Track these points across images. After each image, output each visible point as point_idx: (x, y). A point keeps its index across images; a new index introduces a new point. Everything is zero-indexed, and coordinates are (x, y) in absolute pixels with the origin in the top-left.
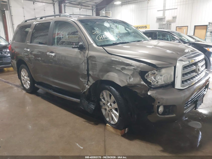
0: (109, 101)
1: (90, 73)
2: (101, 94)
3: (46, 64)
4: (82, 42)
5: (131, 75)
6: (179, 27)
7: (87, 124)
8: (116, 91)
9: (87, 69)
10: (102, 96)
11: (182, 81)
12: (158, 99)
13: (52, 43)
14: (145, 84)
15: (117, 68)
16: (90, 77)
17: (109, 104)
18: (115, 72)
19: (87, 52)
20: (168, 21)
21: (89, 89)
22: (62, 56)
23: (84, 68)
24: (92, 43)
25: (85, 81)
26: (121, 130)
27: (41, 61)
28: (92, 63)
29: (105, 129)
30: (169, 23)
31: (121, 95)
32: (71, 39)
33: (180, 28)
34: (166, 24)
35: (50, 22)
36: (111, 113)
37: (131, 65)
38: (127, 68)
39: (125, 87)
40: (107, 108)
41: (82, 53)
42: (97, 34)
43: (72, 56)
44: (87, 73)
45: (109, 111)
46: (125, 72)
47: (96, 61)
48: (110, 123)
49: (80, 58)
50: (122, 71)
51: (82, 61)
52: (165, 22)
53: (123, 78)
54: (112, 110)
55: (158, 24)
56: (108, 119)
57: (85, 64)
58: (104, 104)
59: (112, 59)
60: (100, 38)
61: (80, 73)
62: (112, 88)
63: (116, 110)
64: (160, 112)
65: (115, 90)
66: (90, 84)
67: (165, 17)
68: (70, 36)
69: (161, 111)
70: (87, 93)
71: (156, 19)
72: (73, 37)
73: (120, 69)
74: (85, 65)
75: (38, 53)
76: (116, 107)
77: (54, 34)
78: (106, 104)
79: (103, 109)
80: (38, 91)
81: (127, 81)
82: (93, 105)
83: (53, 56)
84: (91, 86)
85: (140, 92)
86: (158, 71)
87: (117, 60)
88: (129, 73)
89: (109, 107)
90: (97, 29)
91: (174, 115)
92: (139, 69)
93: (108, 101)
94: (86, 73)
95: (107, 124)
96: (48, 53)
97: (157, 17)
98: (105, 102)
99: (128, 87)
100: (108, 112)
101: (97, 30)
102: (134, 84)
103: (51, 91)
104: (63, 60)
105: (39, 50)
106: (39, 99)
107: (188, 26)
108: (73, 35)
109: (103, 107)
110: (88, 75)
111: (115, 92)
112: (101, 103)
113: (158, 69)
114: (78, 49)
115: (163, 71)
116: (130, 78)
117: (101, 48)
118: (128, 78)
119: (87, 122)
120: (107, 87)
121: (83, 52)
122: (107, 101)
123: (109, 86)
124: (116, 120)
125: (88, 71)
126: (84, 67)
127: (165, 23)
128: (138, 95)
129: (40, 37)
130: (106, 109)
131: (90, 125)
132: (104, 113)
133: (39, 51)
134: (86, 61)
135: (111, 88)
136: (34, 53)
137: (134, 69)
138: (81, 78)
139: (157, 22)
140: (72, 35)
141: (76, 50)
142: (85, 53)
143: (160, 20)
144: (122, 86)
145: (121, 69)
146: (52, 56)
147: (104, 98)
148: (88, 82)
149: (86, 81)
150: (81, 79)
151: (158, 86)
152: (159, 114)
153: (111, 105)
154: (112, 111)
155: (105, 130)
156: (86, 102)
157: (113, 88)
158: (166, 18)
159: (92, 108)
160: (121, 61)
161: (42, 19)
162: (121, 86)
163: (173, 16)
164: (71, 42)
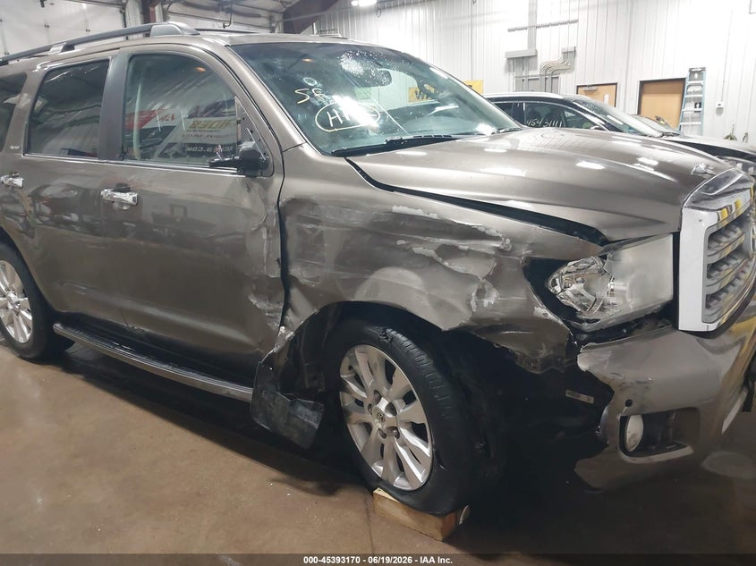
0: (384, 391)
1: (295, 271)
2: (346, 362)
3: (100, 239)
4: (251, 140)
5: (488, 277)
6: (587, 88)
7: (290, 493)
8: (415, 351)
9: (280, 257)
10: (350, 368)
11: (707, 296)
12: (623, 387)
13: (123, 148)
14: (551, 316)
15: (418, 249)
16: (295, 292)
17: (383, 405)
18: (410, 268)
19: (277, 180)
20: (546, 68)
21: (293, 342)
22: (174, 205)
23: (265, 251)
24: (299, 142)
25: (272, 308)
26: (441, 516)
27: (77, 229)
28: (301, 232)
29: (367, 511)
30: (552, 74)
31: (441, 365)
32: (206, 134)
33: (591, 89)
34: (541, 75)
35: (108, 60)
36: (392, 444)
37: (484, 233)
38: (466, 248)
39: (460, 334)
40: (376, 420)
41: (256, 186)
42: (318, 104)
43: (209, 201)
44: (279, 276)
45: (384, 436)
46: (458, 266)
47: (317, 222)
48: (389, 487)
49: (244, 210)
50: (440, 260)
51: (256, 222)
52: (536, 69)
53: (451, 295)
54: (396, 428)
55: (512, 76)
56: (378, 469)
57: (270, 236)
58: (359, 403)
59: (395, 209)
60: (331, 119)
61: (247, 274)
62: (399, 336)
63: (418, 430)
64: (632, 440)
65: (412, 346)
66: (295, 320)
67: (536, 52)
68: (200, 119)
69: (633, 436)
70: (282, 361)
71: (504, 60)
72: (214, 123)
73: (431, 252)
74: (268, 239)
75: (64, 195)
76: (420, 418)
77: (126, 116)
78: (370, 406)
79: (355, 424)
80: (70, 350)
81: (469, 307)
82: (314, 408)
83: (128, 204)
84: (299, 332)
85: (526, 353)
86: (609, 255)
87: (419, 212)
88: (479, 269)
89: (382, 419)
90: (316, 82)
91: (687, 451)
92: (524, 252)
93: (376, 392)
94: (276, 273)
95: (376, 491)
96: (106, 193)
97: (506, 53)
98: (364, 395)
99: (474, 333)
100: (377, 440)
101: (313, 87)
102: (502, 319)
103: (126, 350)
104: (178, 220)
105: (71, 182)
106: (75, 383)
107: (616, 84)
108: (213, 115)
109: (356, 416)
110: (287, 281)
111: (412, 354)
112: (347, 401)
113: (608, 250)
114: (234, 170)
115: (628, 256)
116: (481, 293)
117: (342, 162)
118: (474, 294)
119: (290, 484)
120: (375, 331)
121: (259, 181)
122: (372, 393)
123: (381, 328)
124: (420, 475)
125: (284, 262)
126: (264, 246)
127: (537, 72)
128: (517, 363)
129: (74, 128)
130: (368, 427)
131: (302, 495)
132: (360, 441)
133: (68, 185)
134: (274, 222)
135: (393, 338)
136: (47, 192)
137: (498, 249)
138: (257, 293)
139: (508, 69)
140: (207, 116)
141: (229, 174)
142: (266, 186)
143: (519, 62)
144: (444, 327)
145: (437, 251)
146: (122, 203)
147: (358, 380)
148: (284, 313)
149: (277, 306)
150: (254, 301)
151: (611, 322)
152: (626, 452)
153: (391, 408)
154: (398, 435)
155: (369, 516)
156: (282, 399)
157: (404, 339)
158: (539, 54)
159: (310, 426)
160: (435, 216)
161: (73, 49)
162: (440, 329)
163: (563, 49)
164: (205, 146)
